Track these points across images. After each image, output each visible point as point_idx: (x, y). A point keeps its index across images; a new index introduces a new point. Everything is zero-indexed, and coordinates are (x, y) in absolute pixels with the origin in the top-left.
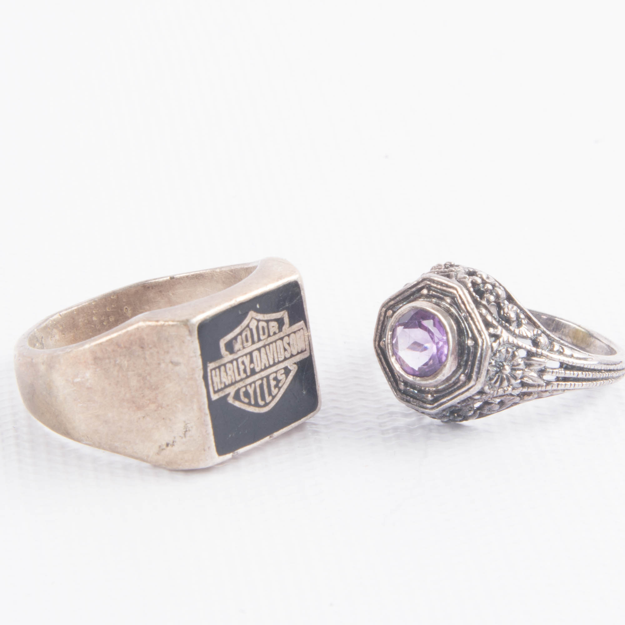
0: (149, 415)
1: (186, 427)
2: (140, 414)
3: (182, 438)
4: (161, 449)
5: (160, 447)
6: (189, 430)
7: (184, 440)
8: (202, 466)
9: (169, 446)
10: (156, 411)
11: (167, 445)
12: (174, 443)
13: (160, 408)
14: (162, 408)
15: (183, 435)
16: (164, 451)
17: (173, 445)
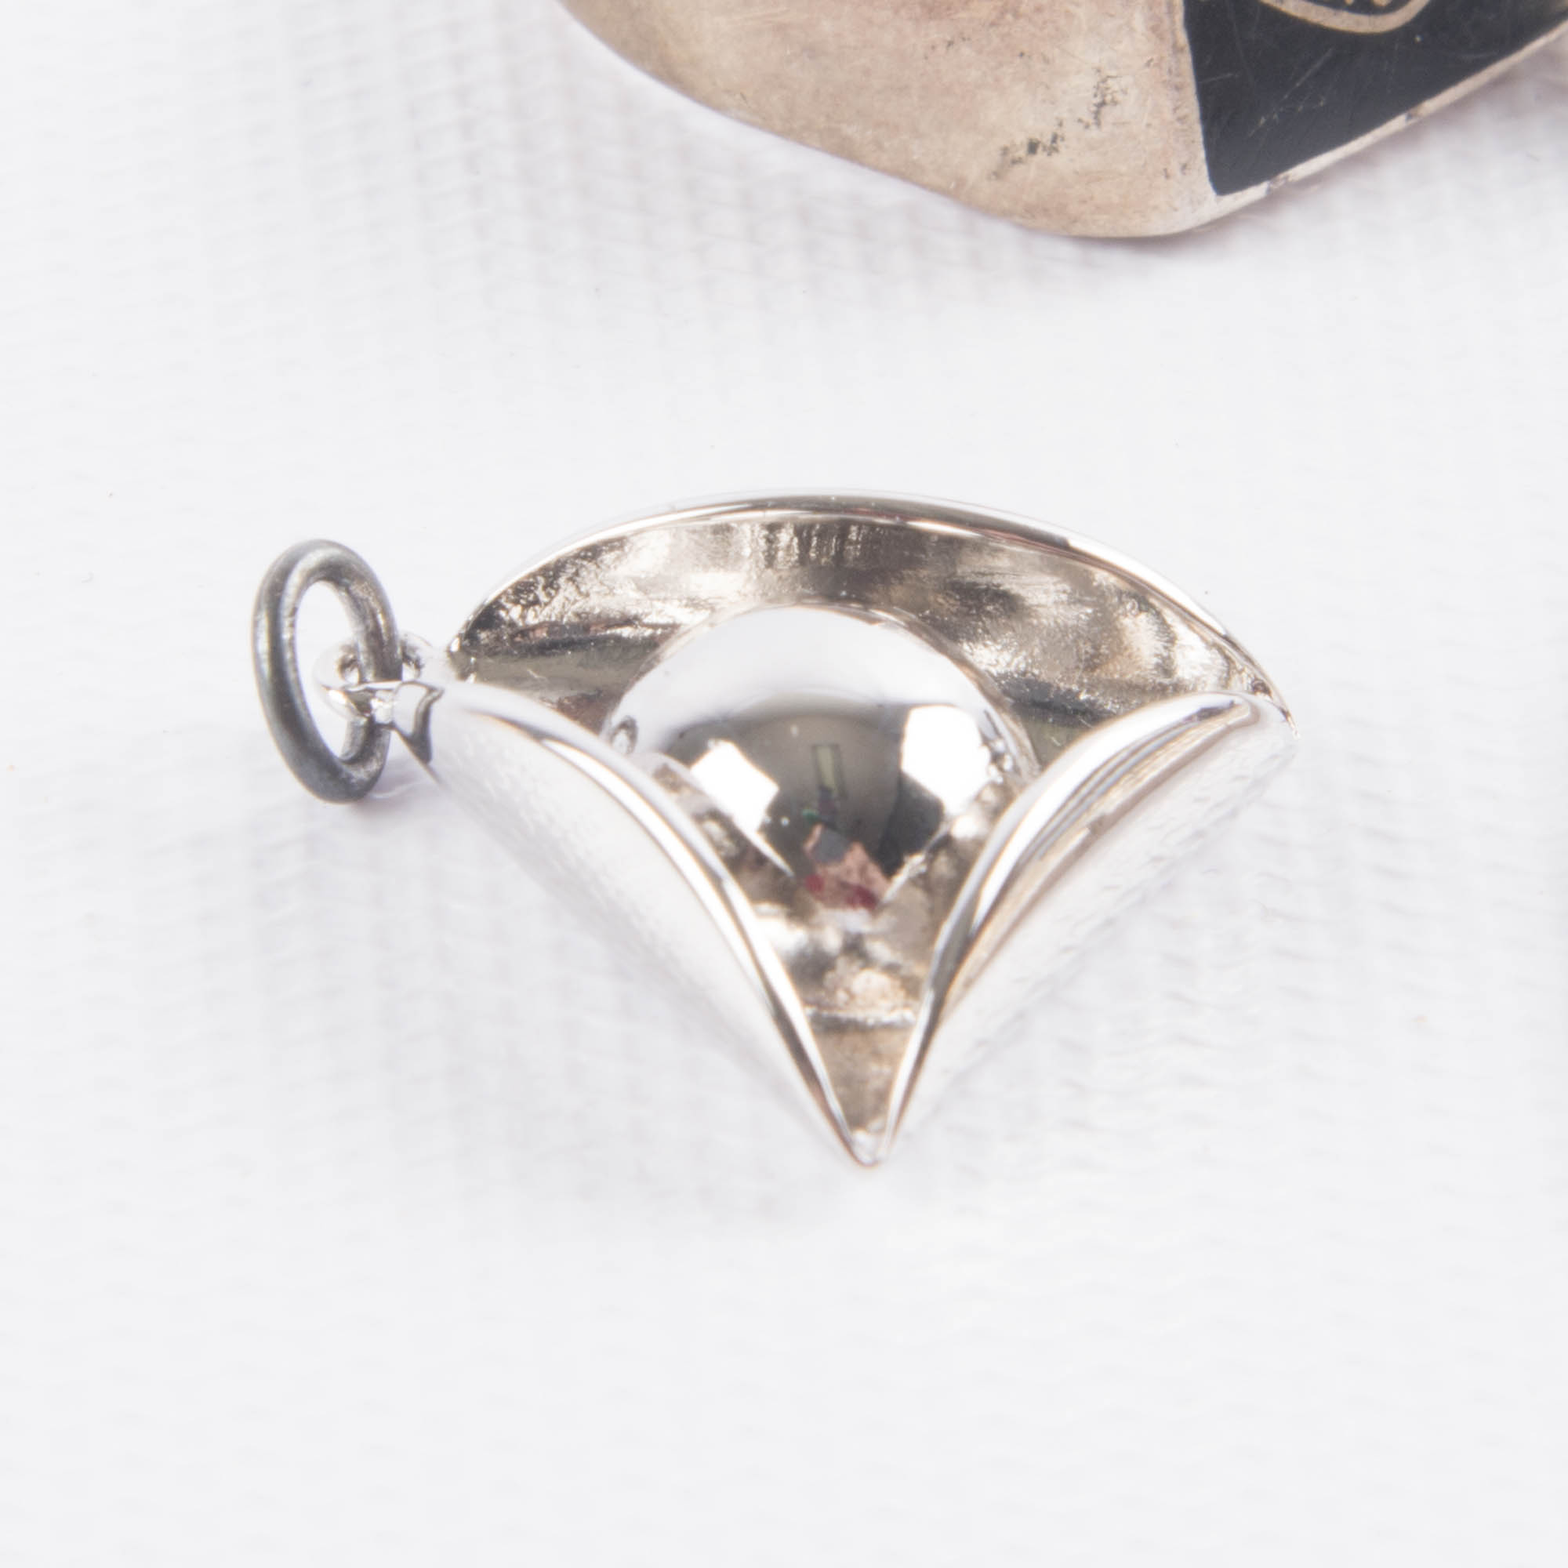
0: (969, 39)
1: (1101, 88)
2: (936, 32)
3: (1087, 126)
4: (1008, 160)
5: (1005, 151)
6: (1115, 102)
7: (1094, 133)
8: (1158, 226)
9: (1040, 150)
10: (993, 24)
11: (1033, 147)
12: (1059, 142)
13: (1009, 17)
14: (1017, 15)
15: (1089, 118)
16: (1018, 170)
17: (1053, 149)
